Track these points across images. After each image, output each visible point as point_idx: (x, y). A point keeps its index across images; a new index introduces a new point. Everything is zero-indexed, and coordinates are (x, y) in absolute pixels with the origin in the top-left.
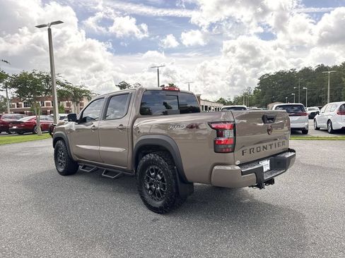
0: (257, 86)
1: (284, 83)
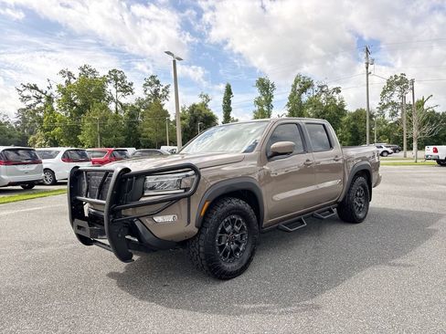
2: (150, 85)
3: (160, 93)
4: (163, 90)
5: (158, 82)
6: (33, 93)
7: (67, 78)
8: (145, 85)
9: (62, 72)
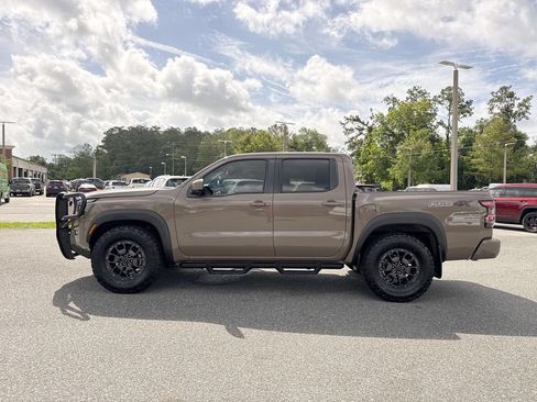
0: (102, 144)
1: (144, 145)
2: (500, 100)
3: (515, 109)
4: (520, 105)
5: (511, 95)
6: (357, 124)
7: (391, 105)
8: (492, 101)
9: (387, 99)
